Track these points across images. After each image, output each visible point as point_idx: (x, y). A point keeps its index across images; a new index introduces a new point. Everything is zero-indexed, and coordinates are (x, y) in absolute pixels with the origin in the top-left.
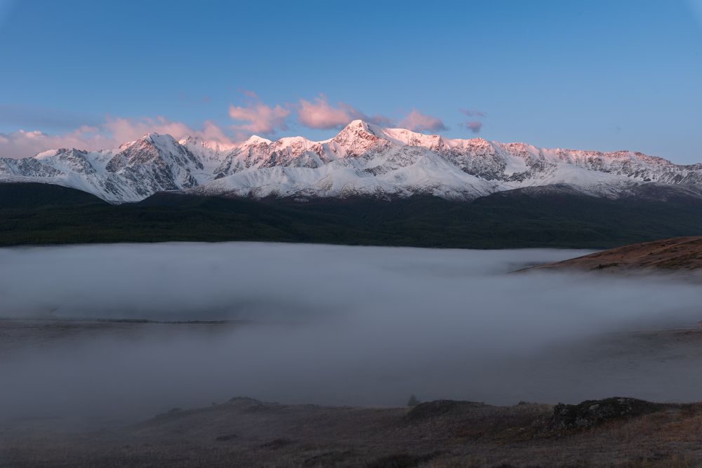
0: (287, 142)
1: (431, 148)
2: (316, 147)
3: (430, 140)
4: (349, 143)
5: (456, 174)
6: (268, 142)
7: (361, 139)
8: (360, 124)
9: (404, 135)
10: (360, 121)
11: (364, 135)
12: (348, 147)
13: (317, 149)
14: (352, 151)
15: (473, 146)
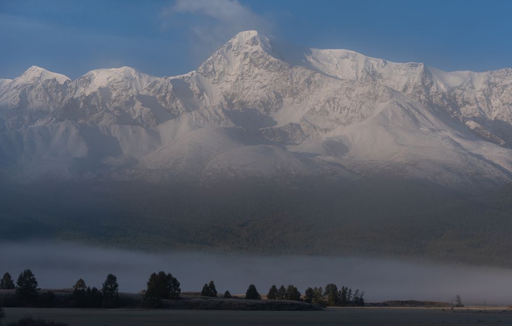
0: (101, 78)
1: (405, 90)
2: (158, 86)
3: (403, 72)
4: (230, 78)
5: (458, 140)
6: (62, 78)
7: (256, 71)
8: (254, 38)
9: (348, 63)
10: (254, 33)
11: (262, 60)
12: (227, 87)
13: (160, 91)
14: (234, 96)
15: (495, 85)
